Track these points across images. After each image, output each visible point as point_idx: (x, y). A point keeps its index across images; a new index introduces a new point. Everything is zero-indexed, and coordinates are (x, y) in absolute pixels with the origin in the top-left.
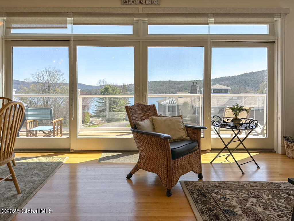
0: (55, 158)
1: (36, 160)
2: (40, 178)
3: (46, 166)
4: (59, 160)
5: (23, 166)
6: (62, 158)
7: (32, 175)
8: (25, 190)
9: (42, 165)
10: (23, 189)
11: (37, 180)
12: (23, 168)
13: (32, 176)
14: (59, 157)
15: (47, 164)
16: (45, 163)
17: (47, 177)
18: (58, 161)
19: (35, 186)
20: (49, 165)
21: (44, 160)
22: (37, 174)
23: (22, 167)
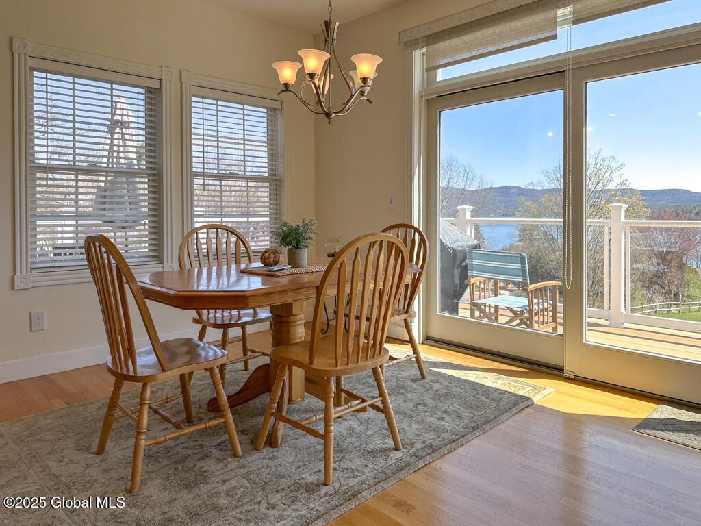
0: (516, 384)
1: (471, 376)
2: (458, 425)
3: (487, 398)
4: (525, 391)
5: (438, 384)
6: (535, 387)
7: (445, 412)
8: (412, 445)
9: (478, 394)
10: (410, 440)
11: (450, 429)
12: (436, 388)
13: (444, 415)
14: (529, 385)
15: (491, 395)
16: (486, 390)
17: (474, 429)
18: (521, 393)
19: (436, 443)
20: (492, 399)
21: (491, 381)
22: (458, 412)
23: (437, 386)
